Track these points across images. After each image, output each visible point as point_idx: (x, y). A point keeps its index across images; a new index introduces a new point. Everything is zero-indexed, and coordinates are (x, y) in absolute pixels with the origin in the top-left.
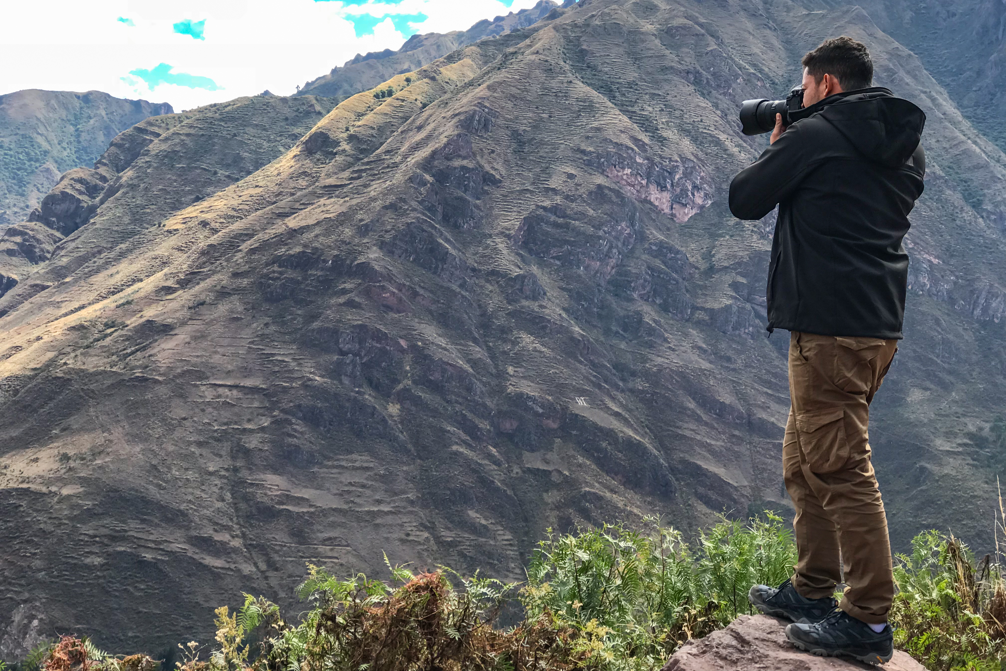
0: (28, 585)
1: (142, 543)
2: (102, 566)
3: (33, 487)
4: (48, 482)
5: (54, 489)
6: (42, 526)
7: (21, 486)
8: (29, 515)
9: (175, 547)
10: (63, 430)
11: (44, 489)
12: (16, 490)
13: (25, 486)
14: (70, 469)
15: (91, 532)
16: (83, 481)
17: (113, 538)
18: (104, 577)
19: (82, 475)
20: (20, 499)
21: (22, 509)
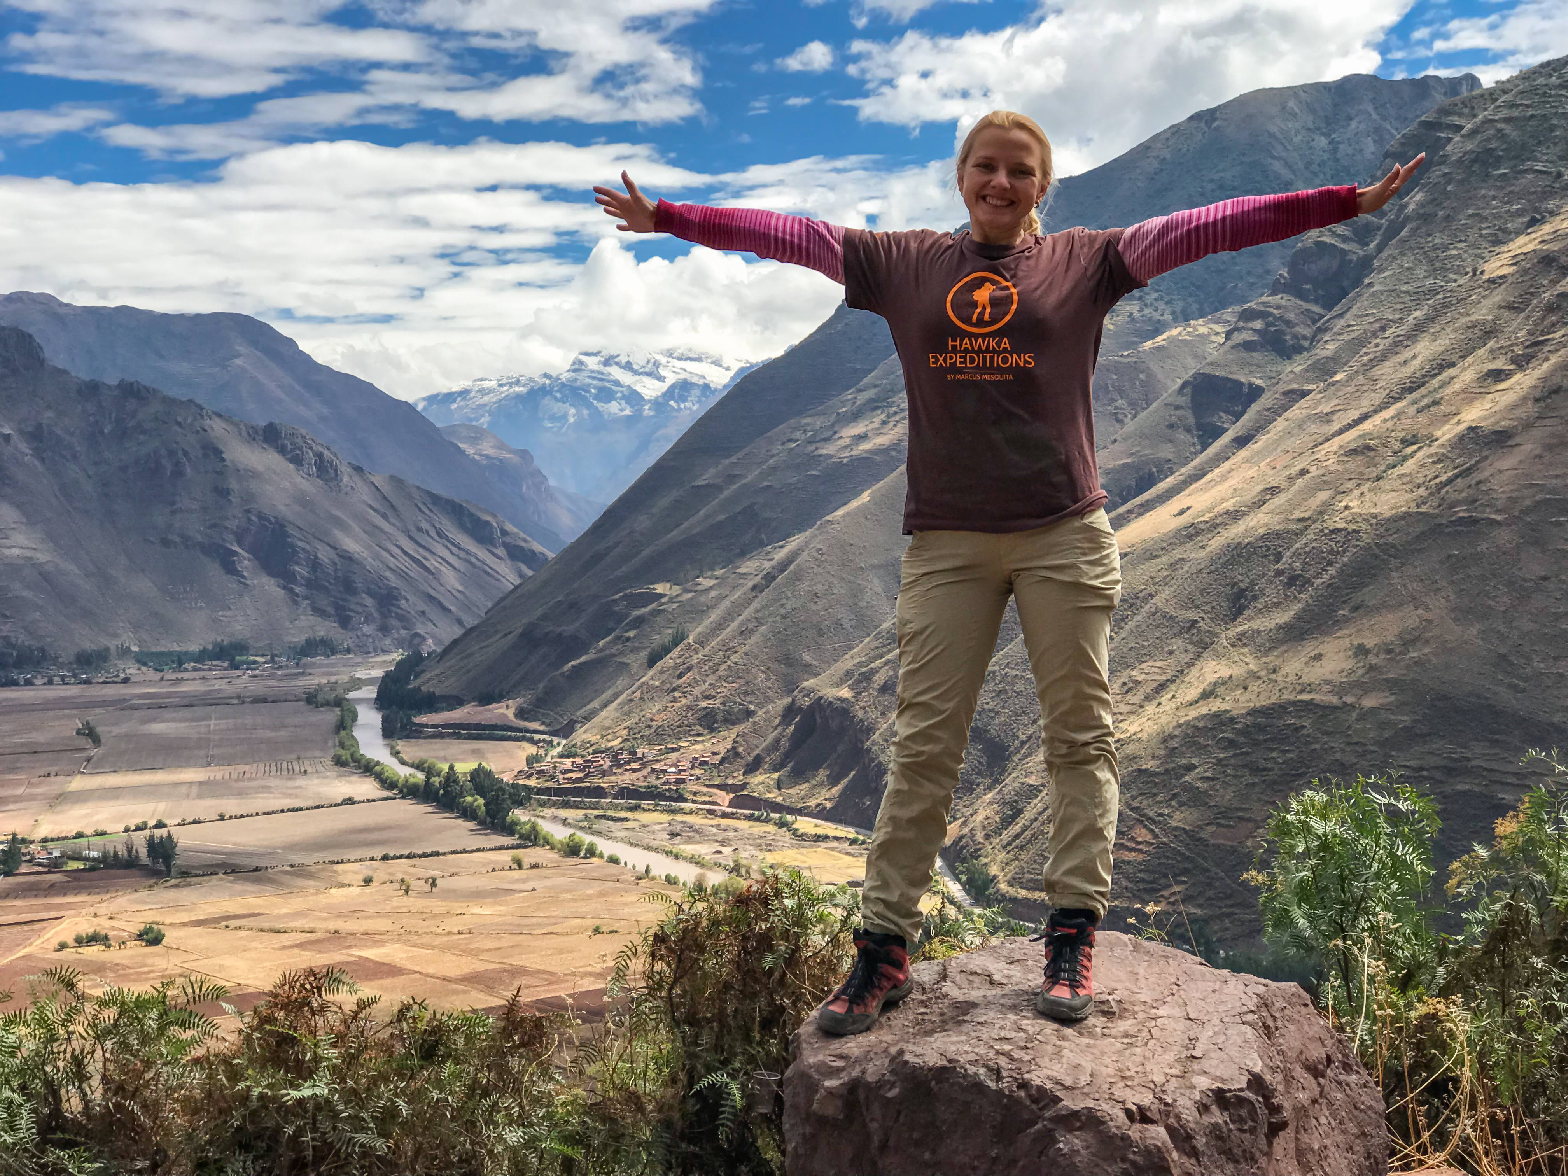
1: (1496, 777)
3: (1317, 697)
4: (1341, 689)
5: (1349, 699)
6: (1338, 756)
7: (1300, 697)
8: (1316, 740)
10: (1355, 609)
11: (1335, 700)
12: (1294, 703)
13: (1305, 697)
14: (1372, 668)
15: (1413, 763)
16: (1393, 685)
17: (1450, 771)
19: (1390, 676)
20: (1301, 717)
21: (1305, 732)
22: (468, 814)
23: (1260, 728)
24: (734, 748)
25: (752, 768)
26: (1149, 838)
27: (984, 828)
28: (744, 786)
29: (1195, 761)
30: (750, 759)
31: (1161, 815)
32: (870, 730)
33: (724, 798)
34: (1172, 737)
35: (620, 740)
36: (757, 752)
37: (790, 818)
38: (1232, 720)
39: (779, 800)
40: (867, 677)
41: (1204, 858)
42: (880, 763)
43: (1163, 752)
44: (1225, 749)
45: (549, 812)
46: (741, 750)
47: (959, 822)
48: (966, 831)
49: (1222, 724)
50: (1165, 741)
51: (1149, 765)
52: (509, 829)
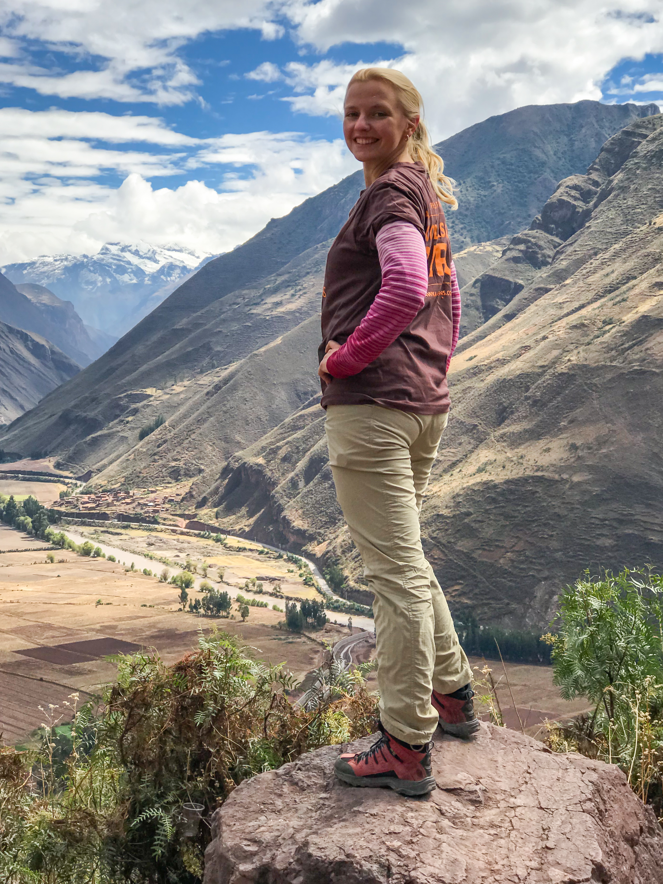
0: (548, 564)
1: (649, 526)
2: (613, 547)
3: (546, 474)
4: (560, 470)
5: (565, 476)
6: (557, 510)
7: (536, 474)
8: (544, 500)
10: (571, 422)
11: (557, 477)
12: (532, 477)
13: (539, 474)
14: (579, 458)
15: (600, 516)
16: (591, 469)
17: (621, 522)
18: (615, 557)
19: (590, 463)
20: (536, 486)
21: (538, 495)
22: (21, 527)
23: (512, 492)
24: (190, 492)
25: (201, 505)
26: (442, 556)
27: (342, 547)
28: (195, 516)
29: (471, 510)
30: (200, 499)
31: (449, 542)
32: (274, 484)
33: (183, 523)
34: (458, 495)
35: (119, 484)
36: (204, 495)
37: (223, 536)
38: (495, 486)
39: (217, 525)
40: (274, 451)
41: (474, 570)
42: (280, 504)
43: (452, 504)
44: (490, 503)
45: (72, 528)
46: (194, 493)
47: (327, 542)
48: (331, 548)
49: (488, 488)
50: (454, 497)
51: (444, 512)
52: (46, 538)
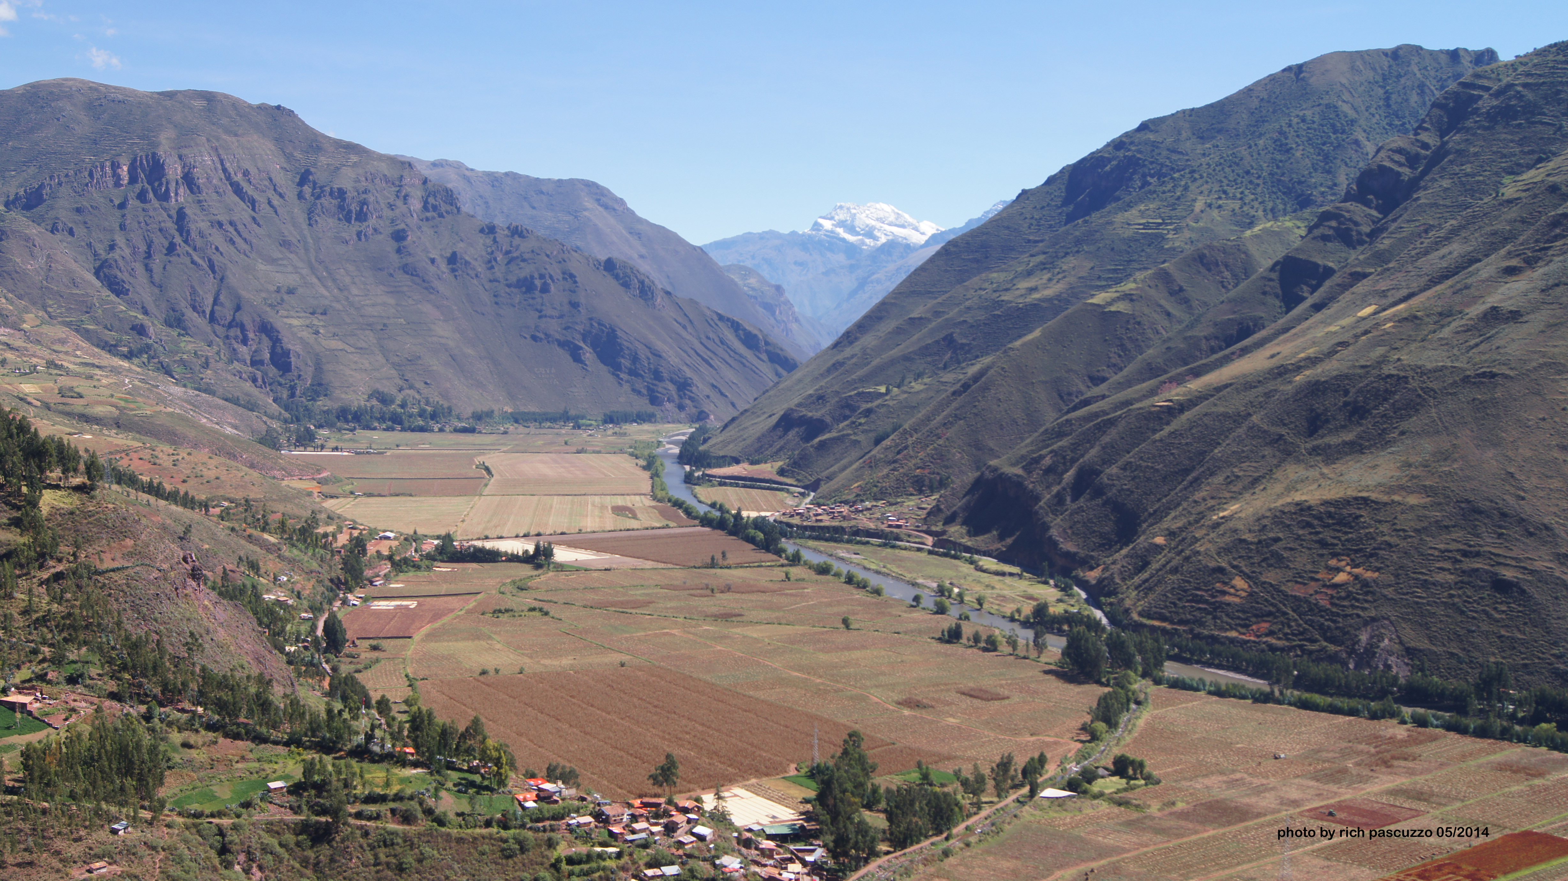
0: (1375, 601)
1: (1502, 560)
2: (1456, 583)
3: (1373, 496)
4: (1391, 490)
5: (1396, 498)
6: (1387, 538)
7: (1360, 495)
8: (1370, 526)
9: (1538, 565)
10: (1403, 433)
11: (1385, 498)
12: (1356, 499)
13: (1364, 494)
14: (1413, 477)
15: (1442, 546)
16: (1427, 491)
17: (1465, 554)
18: (1459, 596)
19: (1427, 483)
20: (1359, 509)
21: (1362, 520)
22: (751, 540)
23: (1330, 515)
24: (937, 506)
25: (950, 520)
26: (1246, 586)
27: (1121, 573)
28: (944, 533)
29: (1280, 535)
30: (949, 513)
31: (1253, 572)
32: (1037, 499)
33: (930, 540)
34: (1264, 517)
36: (954, 509)
37: (976, 557)
38: (1310, 508)
39: (969, 544)
40: (1037, 461)
41: (1284, 605)
42: (1044, 523)
43: (1257, 528)
44: (1303, 528)
45: (811, 543)
46: (942, 507)
47: (1100, 568)
48: (1107, 574)
49: (1302, 510)
50: (1259, 520)
51: (1248, 537)
52: (779, 552)
